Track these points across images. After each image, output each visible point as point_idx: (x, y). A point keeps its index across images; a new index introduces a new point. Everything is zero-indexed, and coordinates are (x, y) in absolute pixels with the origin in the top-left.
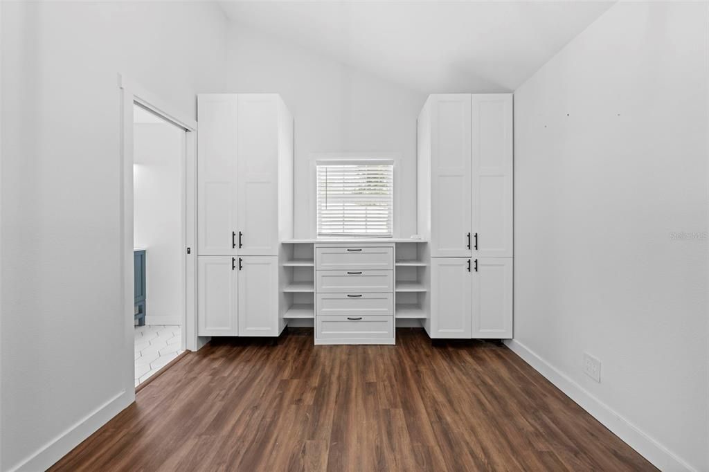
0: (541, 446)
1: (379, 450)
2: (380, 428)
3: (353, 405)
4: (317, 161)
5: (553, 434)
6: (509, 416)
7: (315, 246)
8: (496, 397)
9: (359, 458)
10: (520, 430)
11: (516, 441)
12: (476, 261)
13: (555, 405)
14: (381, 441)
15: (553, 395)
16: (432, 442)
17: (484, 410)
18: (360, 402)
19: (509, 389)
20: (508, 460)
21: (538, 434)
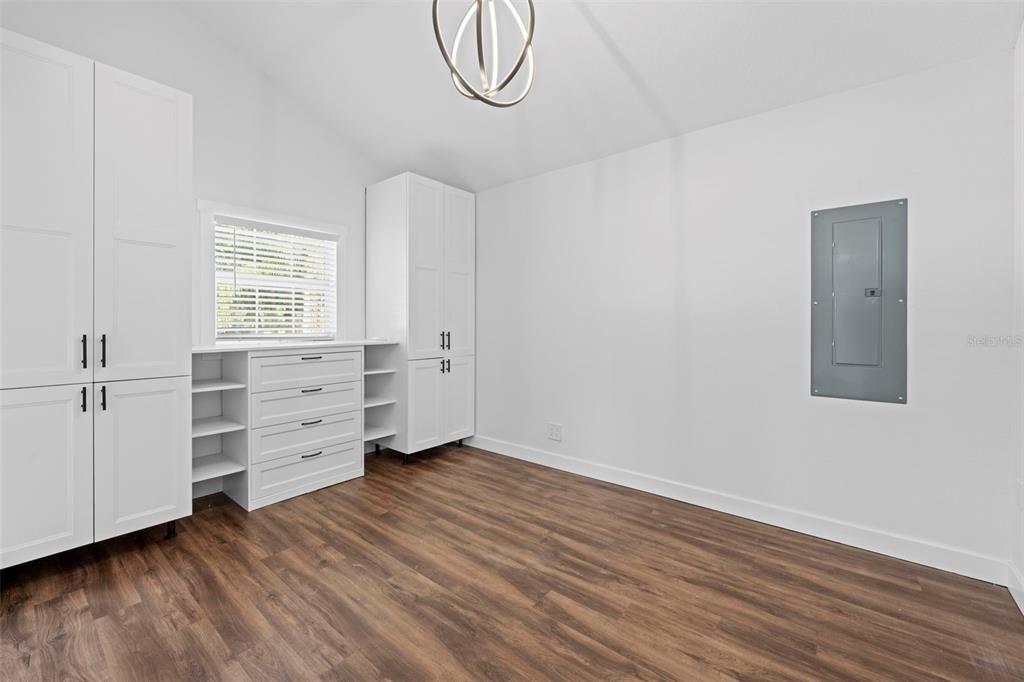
0: (548, 495)
1: (457, 549)
2: (439, 537)
3: (391, 536)
4: (216, 217)
5: (547, 487)
6: (516, 488)
7: (250, 355)
8: (497, 481)
9: (450, 562)
10: (529, 493)
11: (535, 499)
12: (449, 362)
13: (533, 471)
14: (452, 544)
15: (529, 467)
16: (489, 525)
17: (498, 492)
18: (395, 531)
19: (500, 474)
20: (540, 510)
21: (540, 490)
